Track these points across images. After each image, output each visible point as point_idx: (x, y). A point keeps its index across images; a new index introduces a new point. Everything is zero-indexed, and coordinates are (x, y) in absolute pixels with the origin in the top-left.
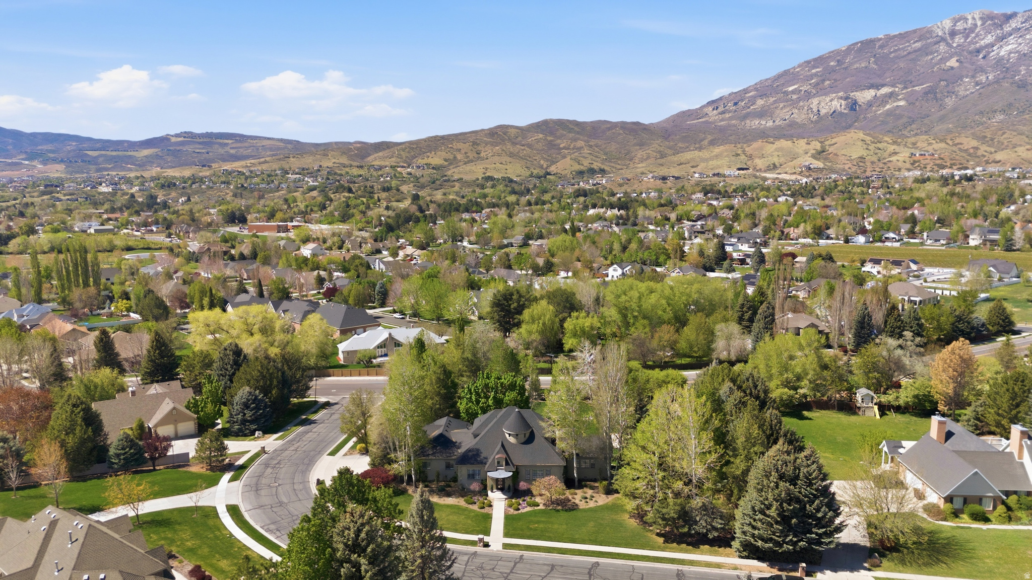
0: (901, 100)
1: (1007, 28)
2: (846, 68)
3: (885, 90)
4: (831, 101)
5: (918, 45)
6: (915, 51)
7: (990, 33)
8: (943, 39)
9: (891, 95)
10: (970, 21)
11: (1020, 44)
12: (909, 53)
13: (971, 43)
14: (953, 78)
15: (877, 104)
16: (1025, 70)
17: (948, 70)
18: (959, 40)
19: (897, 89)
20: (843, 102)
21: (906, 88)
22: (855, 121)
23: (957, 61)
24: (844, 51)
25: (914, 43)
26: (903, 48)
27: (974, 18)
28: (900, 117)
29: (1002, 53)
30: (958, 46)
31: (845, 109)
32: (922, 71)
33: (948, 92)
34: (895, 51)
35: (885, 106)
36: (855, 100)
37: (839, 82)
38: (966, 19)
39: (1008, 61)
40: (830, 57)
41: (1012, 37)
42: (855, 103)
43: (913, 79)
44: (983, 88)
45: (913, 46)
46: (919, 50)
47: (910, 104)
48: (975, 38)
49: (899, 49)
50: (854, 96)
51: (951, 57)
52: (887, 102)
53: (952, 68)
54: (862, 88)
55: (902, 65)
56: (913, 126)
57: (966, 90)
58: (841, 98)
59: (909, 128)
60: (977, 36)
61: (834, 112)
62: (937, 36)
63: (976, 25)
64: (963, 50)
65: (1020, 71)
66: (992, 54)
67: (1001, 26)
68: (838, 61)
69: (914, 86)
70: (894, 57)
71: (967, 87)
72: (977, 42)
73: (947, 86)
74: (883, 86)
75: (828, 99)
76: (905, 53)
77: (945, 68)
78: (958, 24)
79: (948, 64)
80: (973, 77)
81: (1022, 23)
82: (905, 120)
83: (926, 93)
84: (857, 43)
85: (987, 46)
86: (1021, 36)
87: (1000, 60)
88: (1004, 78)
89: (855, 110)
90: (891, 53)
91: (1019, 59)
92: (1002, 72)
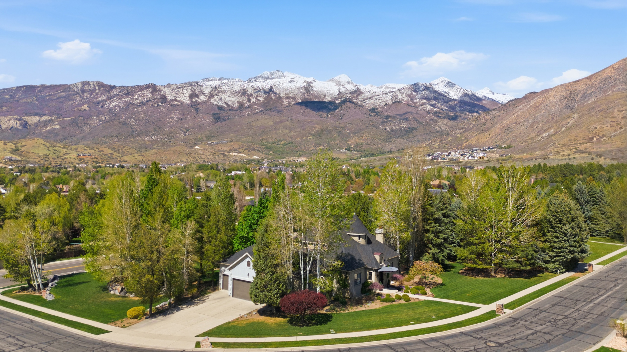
0: (56, 125)
1: (112, 94)
2: (17, 101)
3: (45, 118)
4: (9, 120)
5: (63, 94)
6: (61, 97)
7: (103, 94)
8: (77, 93)
9: (50, 121)
10: (92, 86)
11: (120, 103)
12: (58, 98)
13: (94, 98)
14: (87, 116)
15: (42, 126)
16: (124, 116)
17: (83, 111)
18: (86, 95)
19: (53, 118)
20: (18, 122)
21: (58, 118)
22: (28, 135)
23: (88, 106)
24: (14, 90)
25: (61, 92)
26: (54, 95)
27: (94, 85)
28: (57, 135)
29: (111, 106)
30: (87, 98)
31: (19, 126)
32: (67, 109)
33: (85, 123)
34: (49, 95)
35: (47, 127)
36: (27, 122)
37: (14, 109)
38: (90, 85)
39: (115, 110)
40: (4, 92)
41: (115, 98)
42: (26, 123)
43: (63, 114)
44: (104, 123)
45: (61, 94)
46: (64, 97)
47: (62, 128)
48: (96, 95)
49: (51, 95)
50: (25, 119)
51: (83, 104)
52: (47, 125)
53: (85, 110)
54: (30, 114)
55: (55, 104)
56: (66, 141)
57: (95, 123)
58: (16, 119)
59: (64, 142)
60: (97, 94)
61: (12, 127)
62: (74, 91)
63: (95, 88)
64: (90, 101)
65: (122, 117)
66: (106, 106)
67: (109, 92)
68: (11, 96)
69: (64, 118)
70: (49, 99)
71: (94, 121)
72: (97, 98)
73: (84, 120)
74: (44, 115)
75: (7, 119)
76: (56, 98)
77: (81, 110)
78: (86, 86)
79: (82, 107)
80: (97, 116)
81: (119, 92)
82: (61, 137)
83: (72, 123)
84: (23, 87)
85: (103, 101)
86: (119, 99)
87: (110, 110)
88: (114, 119)
89: (27, 128)
90: (47, 96)
91: (120, 110)
92: (113, 116)
